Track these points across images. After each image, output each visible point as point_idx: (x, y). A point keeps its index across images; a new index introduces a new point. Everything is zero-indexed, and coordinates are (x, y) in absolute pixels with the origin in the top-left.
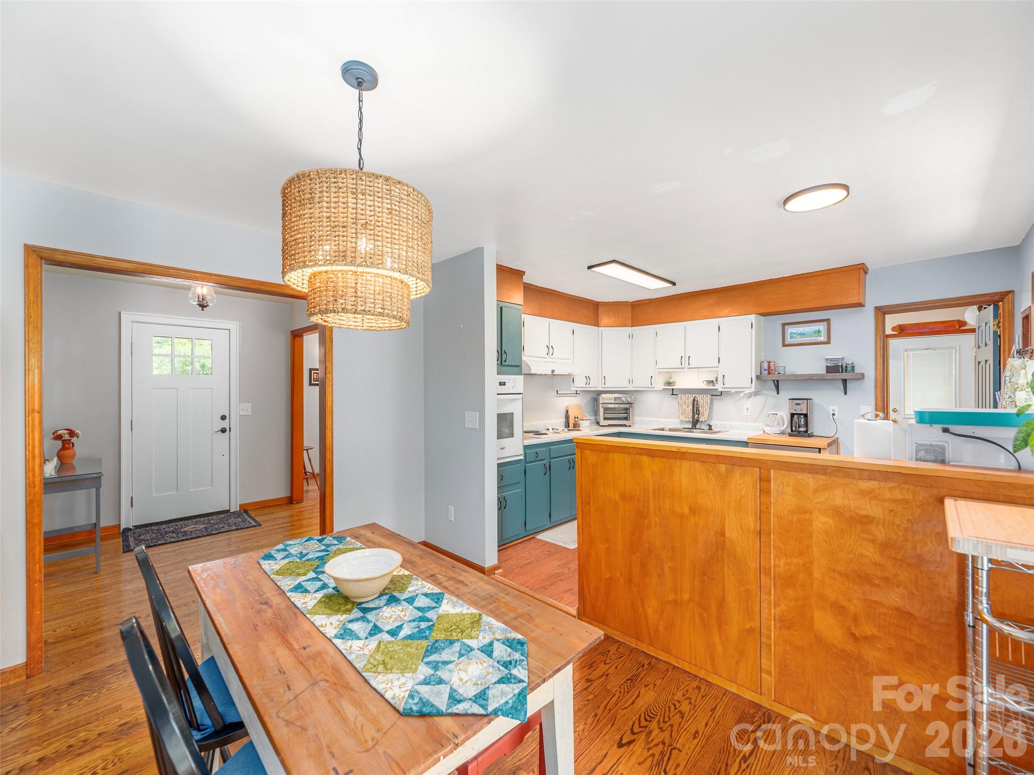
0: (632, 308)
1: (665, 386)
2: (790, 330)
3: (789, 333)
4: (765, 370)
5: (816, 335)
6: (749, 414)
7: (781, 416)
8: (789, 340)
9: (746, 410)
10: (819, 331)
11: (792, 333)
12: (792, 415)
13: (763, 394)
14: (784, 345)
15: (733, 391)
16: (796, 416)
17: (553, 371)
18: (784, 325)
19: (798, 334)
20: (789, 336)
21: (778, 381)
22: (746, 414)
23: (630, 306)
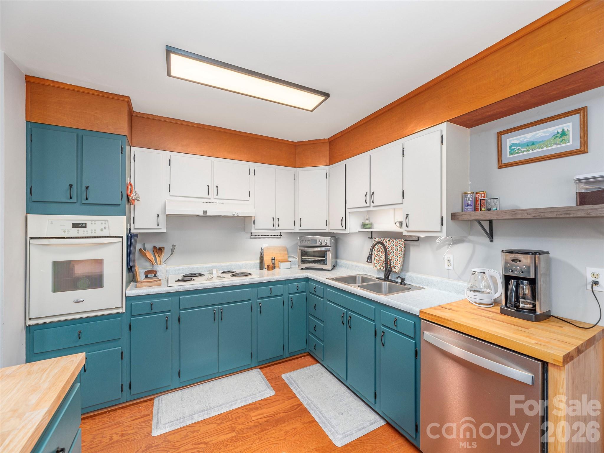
0: (329, 145)
1: (362, 228)
2: (510, 140)
3: (509, 145)
4: (468, 205)
5: (558, 140)
6: (451, 268)
7: (491, 277)
8: (508, 157)
9: (446, 262)
10: (564, 134)
11: (513, 145)
12: (507, 279)
13: (469, 241)
14: (501, 166)
15: (423, 235)
16: (512, 281)
17: (205, 212)
18: (500, 134)
19: (522, 145)
20: (508, 151)
21: (491, 222)
22: (446, 267)
23: (328, 144)
